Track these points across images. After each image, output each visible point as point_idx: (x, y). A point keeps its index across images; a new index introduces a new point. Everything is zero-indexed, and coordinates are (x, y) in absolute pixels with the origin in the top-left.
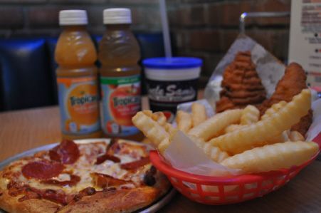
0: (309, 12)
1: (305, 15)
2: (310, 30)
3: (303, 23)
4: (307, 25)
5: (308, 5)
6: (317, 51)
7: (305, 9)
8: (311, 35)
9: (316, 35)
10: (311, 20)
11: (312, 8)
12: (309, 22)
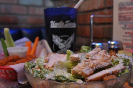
0: (122, 15)
1: (120, 16)
2: (123, 23)
3: (119, 20)
4: (121, 21)
5: (121, 12)
6: (126, 33)
7: (120, 14)
8: (123, 26)
9: (125, 26)
10: (123, 19)
11: (123, 13)
12: (122, 20)
